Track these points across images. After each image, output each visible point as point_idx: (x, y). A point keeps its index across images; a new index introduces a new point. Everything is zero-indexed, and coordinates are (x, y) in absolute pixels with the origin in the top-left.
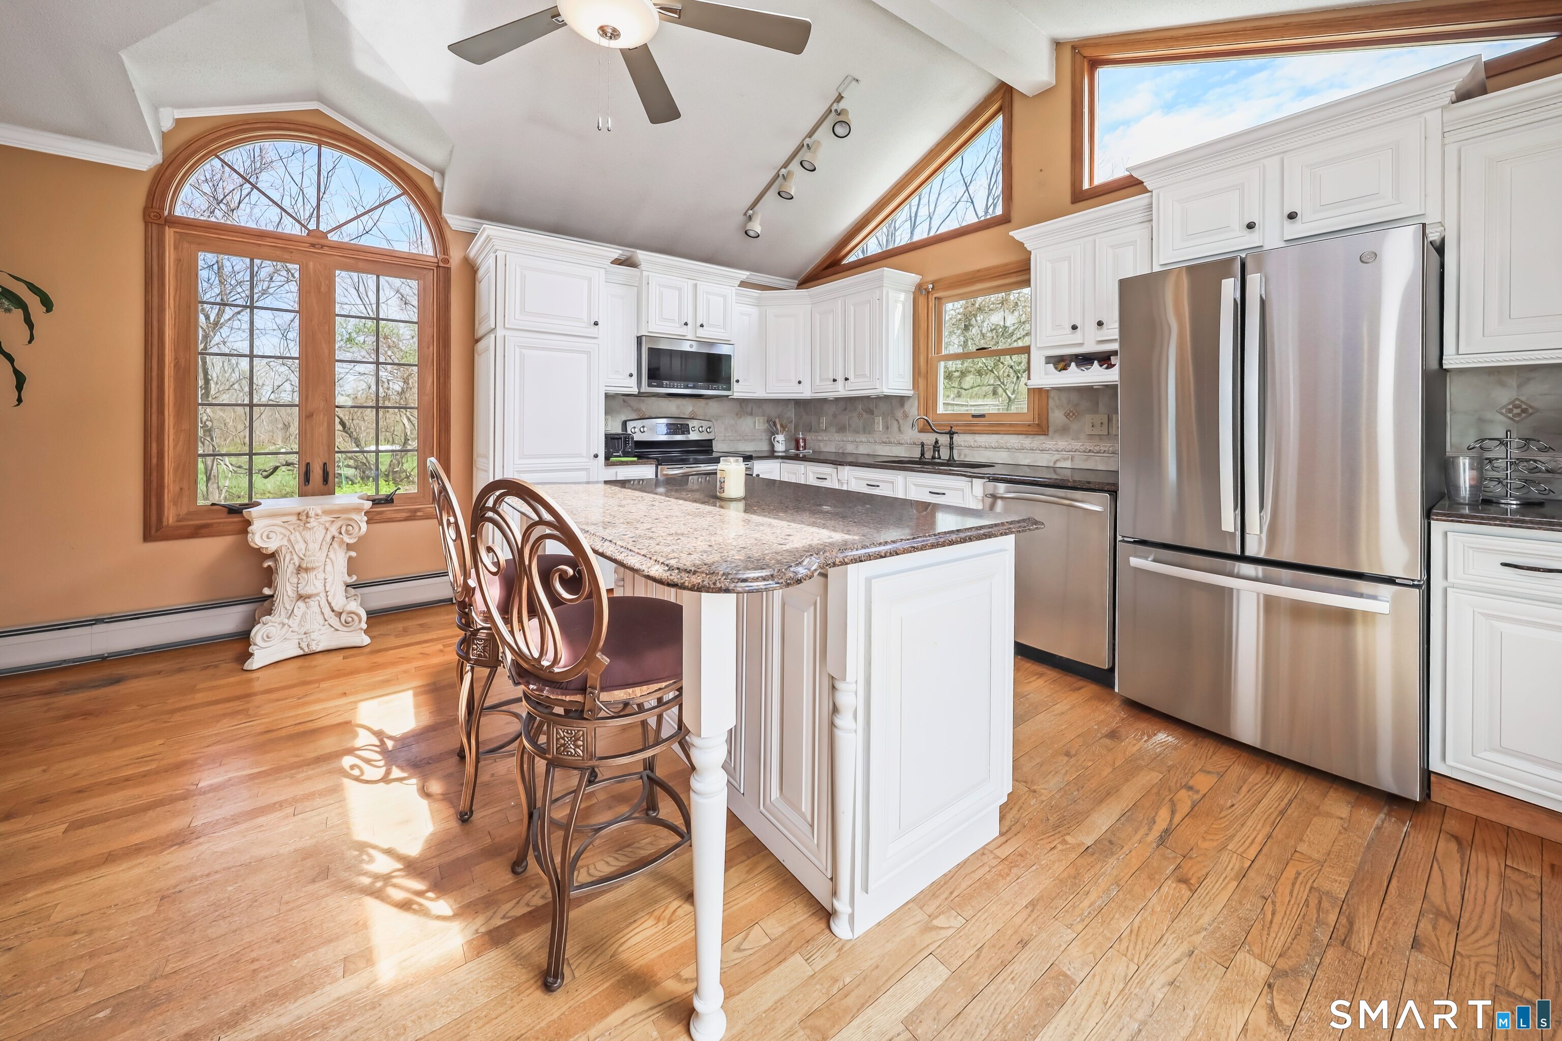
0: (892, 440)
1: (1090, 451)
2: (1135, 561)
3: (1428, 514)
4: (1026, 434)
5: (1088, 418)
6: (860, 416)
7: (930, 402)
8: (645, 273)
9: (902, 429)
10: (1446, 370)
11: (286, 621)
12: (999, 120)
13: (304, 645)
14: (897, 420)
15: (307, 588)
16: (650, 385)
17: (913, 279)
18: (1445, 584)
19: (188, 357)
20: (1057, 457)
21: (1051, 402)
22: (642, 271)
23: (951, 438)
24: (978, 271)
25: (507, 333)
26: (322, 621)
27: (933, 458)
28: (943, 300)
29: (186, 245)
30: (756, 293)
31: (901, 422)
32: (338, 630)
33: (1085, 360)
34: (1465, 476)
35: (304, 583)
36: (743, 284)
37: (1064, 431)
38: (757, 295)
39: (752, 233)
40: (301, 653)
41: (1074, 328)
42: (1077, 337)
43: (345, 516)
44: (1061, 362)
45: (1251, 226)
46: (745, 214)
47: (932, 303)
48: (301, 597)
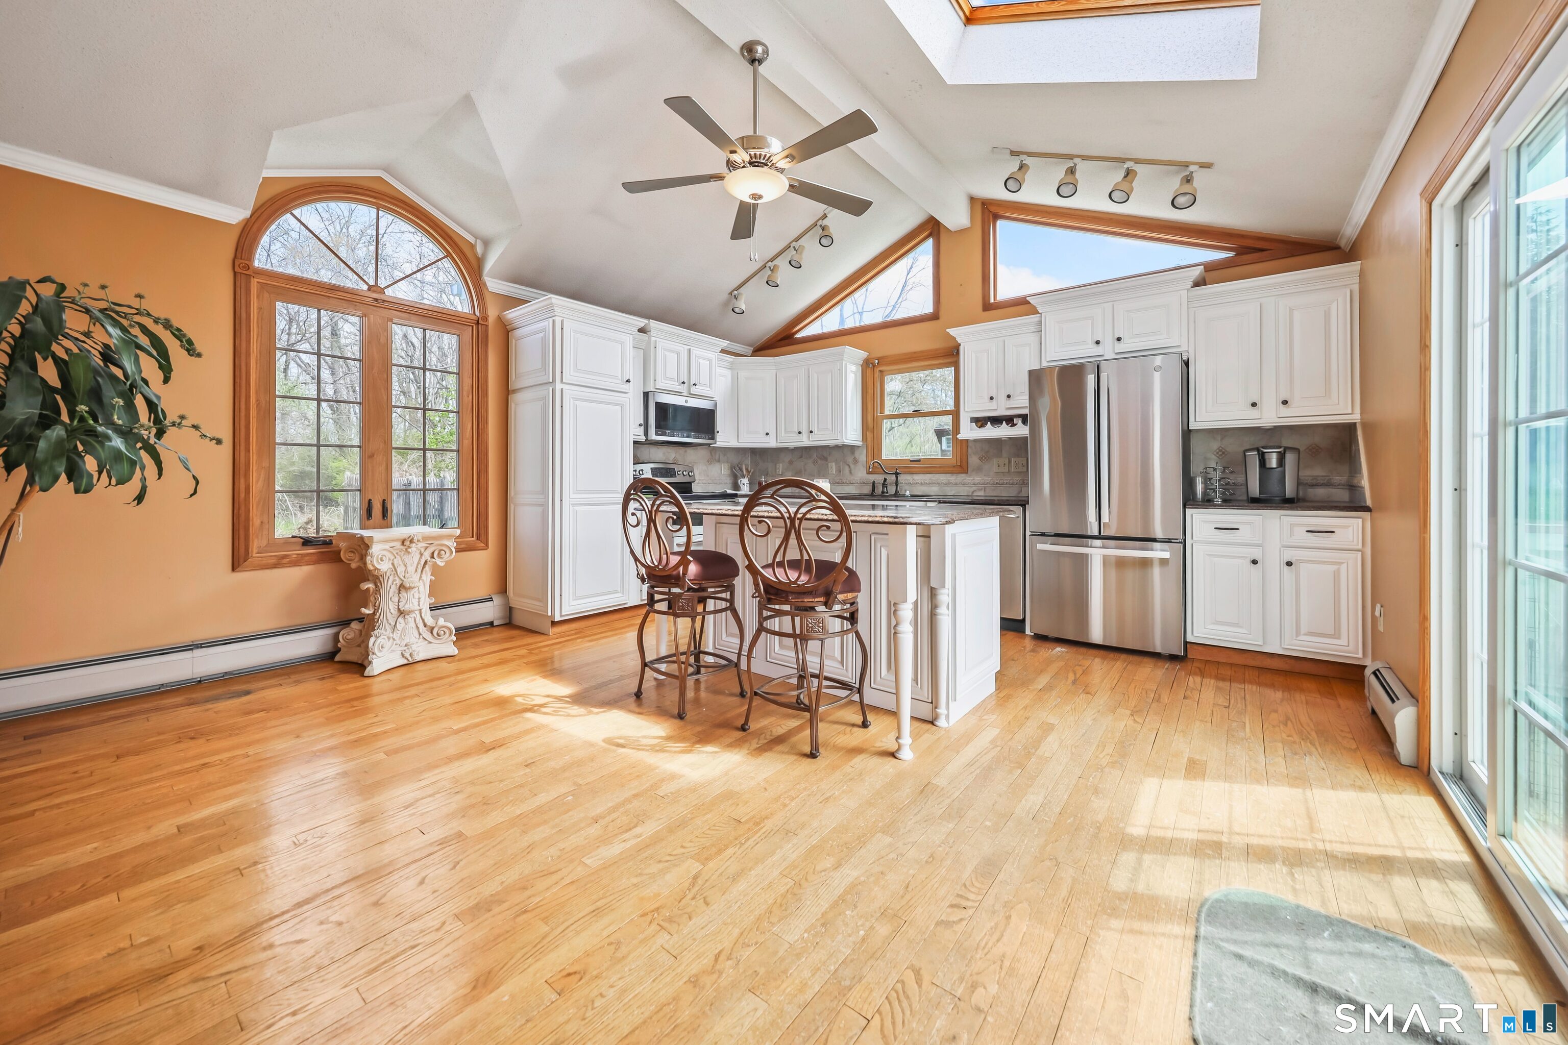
0: (844, 481)
1: (997, 483)
2: (1040, 546)
3: (1185, 507)
4: (952, 473)
5: (995, 461)
6: (815, 462)
7: (876, 450)
8: (653, 339)
9: (853, 472)
10: (1190, 431)
11: (391, 635)
12: (930, 242)
13: (407, 655)
14: (848, 465)
15: (407, 606)
16: (657, 434)
17: (862, 354)
18: (1192, 542)
19: (268, 399)
20: (974, 488)
21: (970, 450)
22: (650, 337)
23: (897, 477)
24: (915, 353)
25: (565, 387)
26: (417, 636)
27: (883, 492)
28: (885, 373)
29: (266, 295)
30: (730, 358)
31: (852, 466)
32: (430, 643)
33: (996, 421)
34: (1200, 488)
35: (404, 602)
36: (723, 351)
37: (979, 470)
38: (731, 360)
39: (737, 310)
40: (405, 662)
41: (992, 398)
42: (993, 405)
43: (436, 542)
44: (980, 422)
45: (1098, 343)
46: (731, 293)
47: (877, 374)
48: (401, 613)
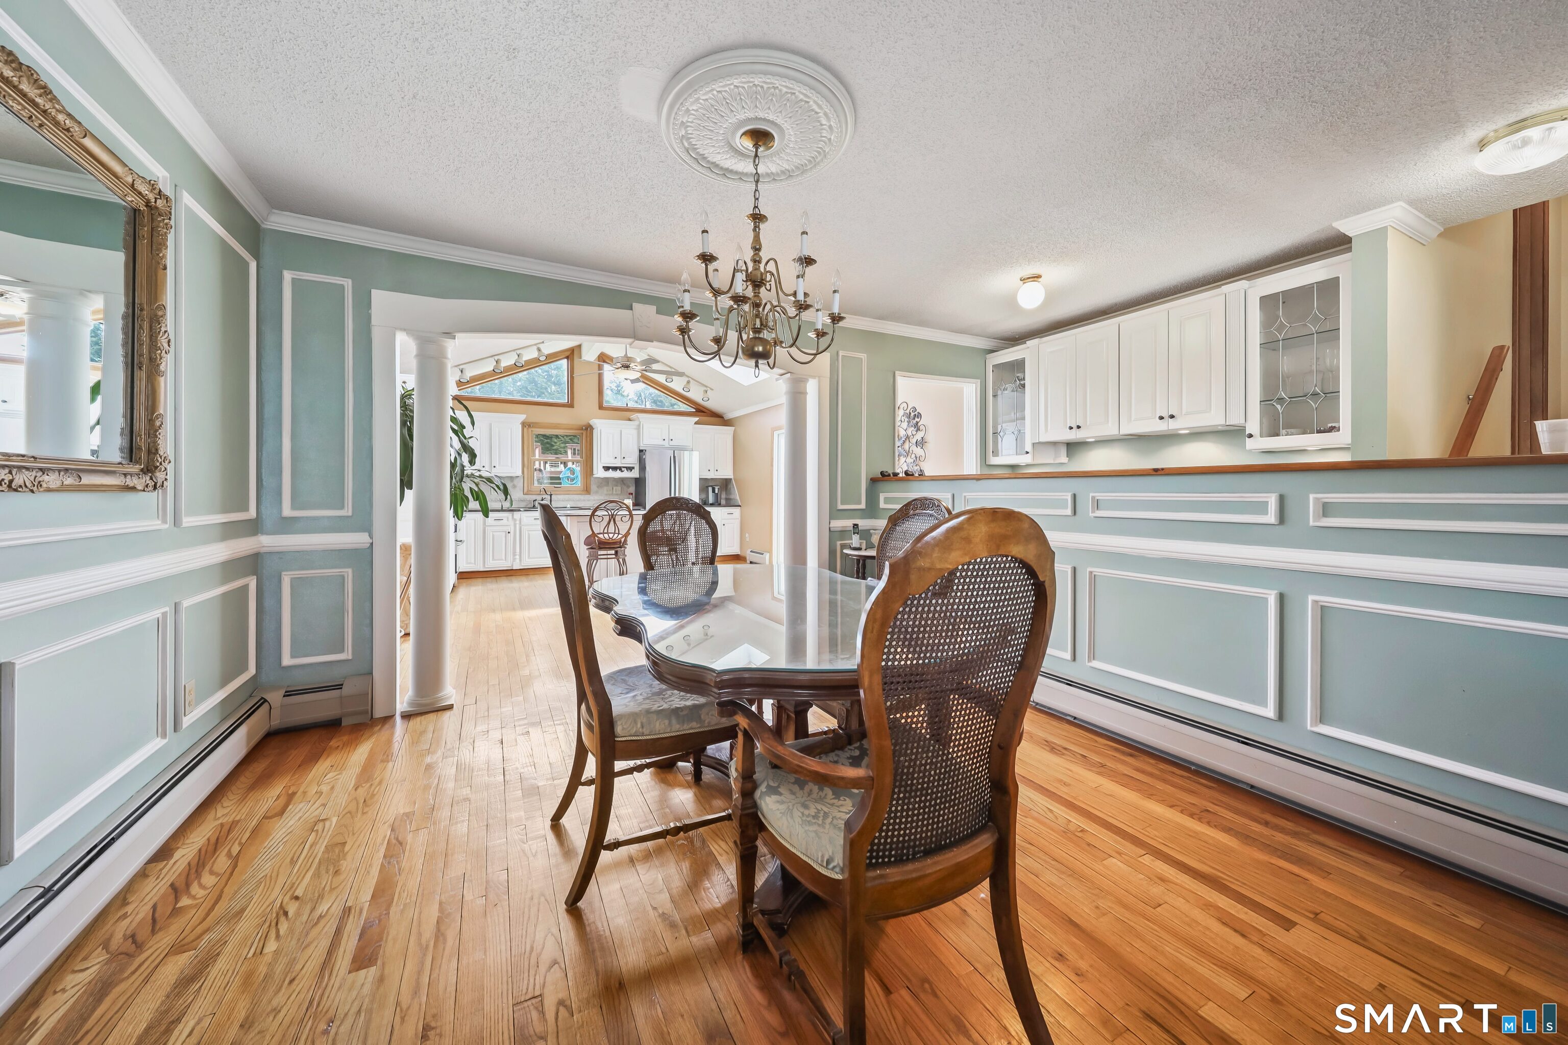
4: (581, 494)
5: (605, 488)
7: (531, 480)
41: (615, 457)
44: (607, 468)
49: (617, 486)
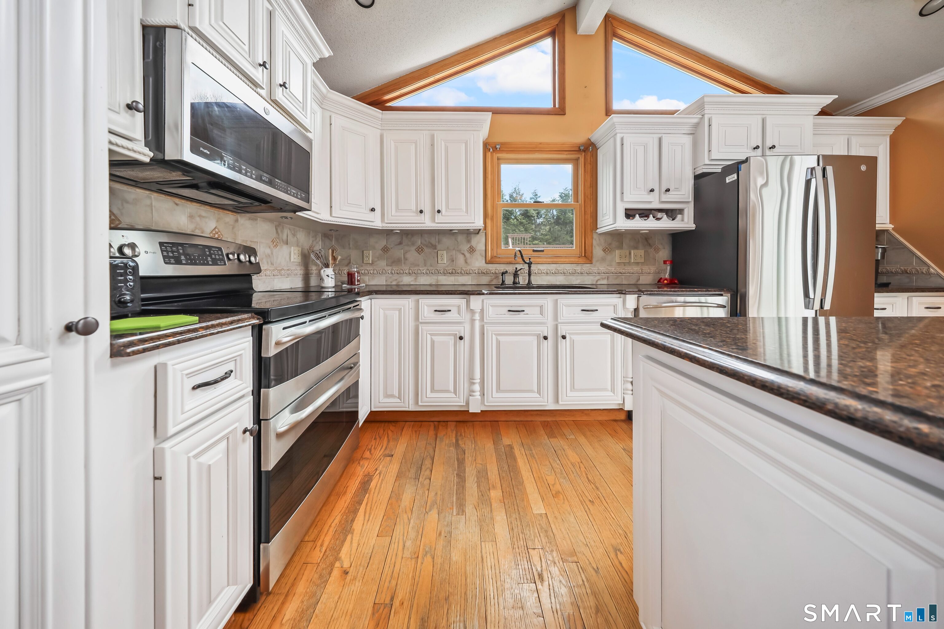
0: (459, 271)
1: (618, 273)
4: (578, 263)
5: (617, 252)
7: (496, 239)
9: (468, 260)
20: (598, 277)
21: (594, 242)
28: (501, 161)
37: (603, 260)
41: (652, 190)
44: (631, 213)
45: (756, 148)
49: (636, 248)
